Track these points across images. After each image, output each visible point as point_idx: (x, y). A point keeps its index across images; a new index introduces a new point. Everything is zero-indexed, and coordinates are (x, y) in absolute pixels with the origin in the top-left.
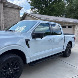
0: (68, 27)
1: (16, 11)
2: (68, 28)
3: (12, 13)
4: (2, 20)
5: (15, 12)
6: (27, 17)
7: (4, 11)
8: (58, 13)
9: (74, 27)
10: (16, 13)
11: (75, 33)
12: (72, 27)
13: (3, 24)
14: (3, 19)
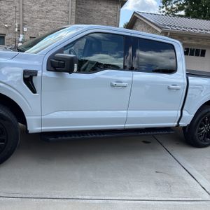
1: (111, 9)
3: (99, 14)
5: (109, 11)
6: (138, 25)
10: (109, 13)
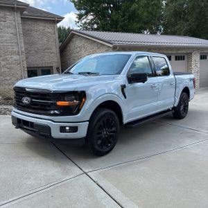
0: (176, 57)
1: (48, 28)
2: (176, 59)
4: (22, 52)
6: (76, 41)
7: (23, 29)
8: (146, 23)
9: (188, 58)
10: (48, 32)
11: (193, 72)
12: (184, 57)
13: (25, 62)
14: (23, 49)
